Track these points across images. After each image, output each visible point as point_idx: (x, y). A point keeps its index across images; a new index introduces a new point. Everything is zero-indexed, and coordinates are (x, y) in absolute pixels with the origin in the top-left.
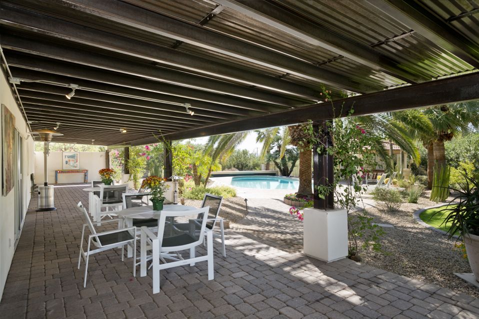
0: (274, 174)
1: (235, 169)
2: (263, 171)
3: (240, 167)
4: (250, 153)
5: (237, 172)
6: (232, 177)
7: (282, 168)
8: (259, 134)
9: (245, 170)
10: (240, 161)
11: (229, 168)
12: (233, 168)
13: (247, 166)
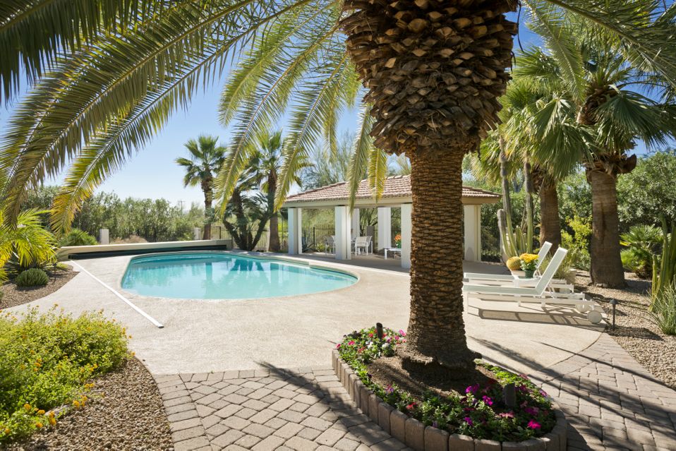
0: (221, 247)
1: (138, 238)
2: (198, 241)
3: (151, 232)
4: (172, 206)
5: (144, 244)
6: (129, 257)
7: (239, 233)
8: (189, 170)
9: (161, 240)
10: (150, 222)
11: (126, 236)
12: (134, 237)
13: (165, 230)
